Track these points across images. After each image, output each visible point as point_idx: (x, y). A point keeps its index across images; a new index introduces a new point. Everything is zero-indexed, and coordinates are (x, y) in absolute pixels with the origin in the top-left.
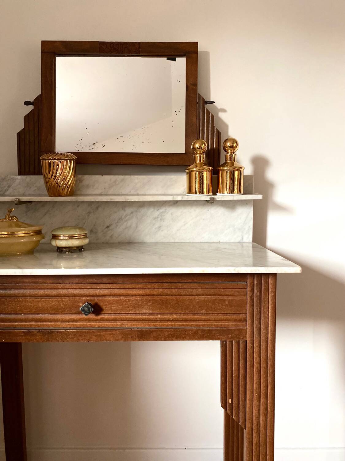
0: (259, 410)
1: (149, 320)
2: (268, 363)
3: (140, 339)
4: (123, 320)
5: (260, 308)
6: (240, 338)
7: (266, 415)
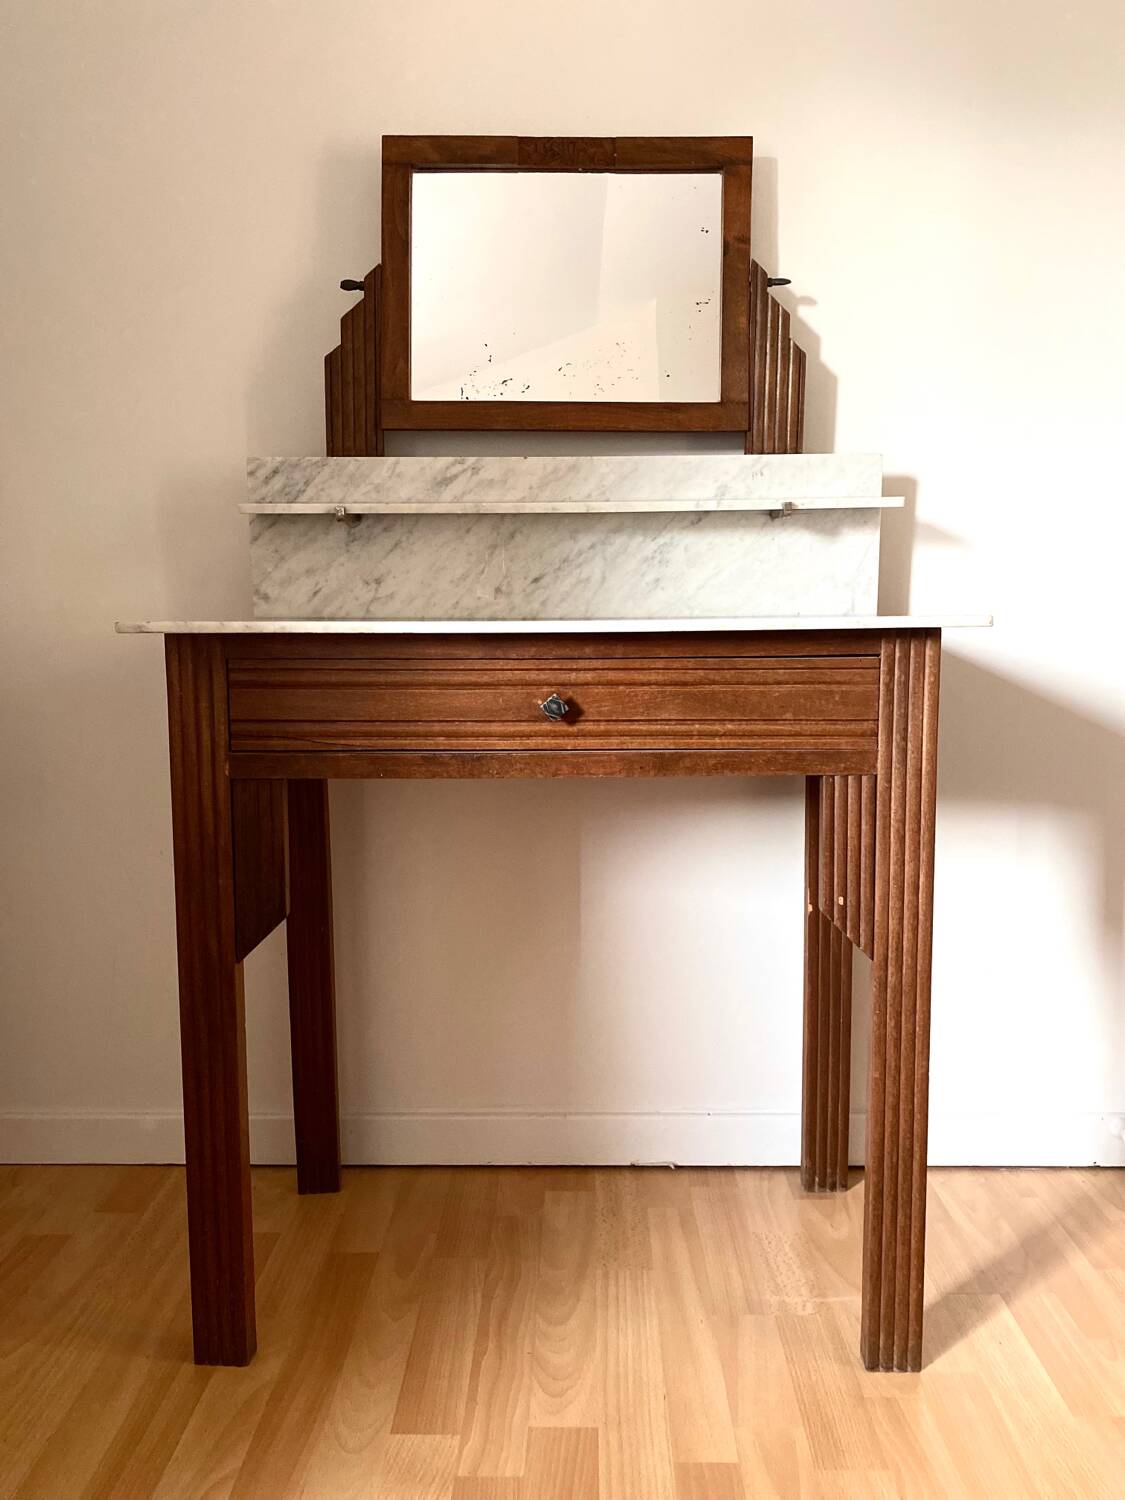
0: (901, 919)
1: (675, 734)
2: (920, 821)
3: (659, 770)
4: (622, 734)
5: (907, 708)
6: (861, 770)
7: (915, 929)
